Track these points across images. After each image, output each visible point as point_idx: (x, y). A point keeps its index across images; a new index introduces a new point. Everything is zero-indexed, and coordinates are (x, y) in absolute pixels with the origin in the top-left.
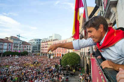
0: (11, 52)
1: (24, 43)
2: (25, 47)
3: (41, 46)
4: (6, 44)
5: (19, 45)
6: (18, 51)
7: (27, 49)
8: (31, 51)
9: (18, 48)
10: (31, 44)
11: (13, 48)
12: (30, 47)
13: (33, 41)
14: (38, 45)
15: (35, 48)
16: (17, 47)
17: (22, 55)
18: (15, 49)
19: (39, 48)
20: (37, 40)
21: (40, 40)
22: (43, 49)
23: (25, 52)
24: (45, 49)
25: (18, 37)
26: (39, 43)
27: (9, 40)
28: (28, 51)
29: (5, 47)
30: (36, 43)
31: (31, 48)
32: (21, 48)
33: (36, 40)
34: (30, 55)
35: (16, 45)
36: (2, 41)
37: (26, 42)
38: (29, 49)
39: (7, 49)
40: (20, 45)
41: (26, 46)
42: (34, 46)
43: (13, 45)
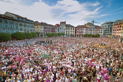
0: (88, 34)
1: (97, 27)
3: (113, 29)
4: (85, 29)
5: (93, 29)
6: (92, 34)
7: (99, 32)
8: (102, 34)
9: (93, 32)
10: (102, 28)
11: (89, 31)
12: (101, 30)
13: (105, 25)
14: (110, 28)
15: (106, 31)
16: (92, 30)
17: (95, 37)
18: (90, 32)
19: (110, 31)
20: (109, 24)
21: (112, 23)
22: (115, 31)
23: (97, 34)
24: (118, 31)
25: (93, 23)
26: (111, 26)
27: (88, 26)
28: (100, 34)
29: (85, 31)
30: (107, 26)
31: (103, 32)
32: (94, 32)
33: (107, 23)
34: (101, 37)
36: (82, 27)
37: (98, 26)
38: (100, 32)
39: (86, 32)
41: (99, 29)
42: (106, 29)
43: (89, 29)
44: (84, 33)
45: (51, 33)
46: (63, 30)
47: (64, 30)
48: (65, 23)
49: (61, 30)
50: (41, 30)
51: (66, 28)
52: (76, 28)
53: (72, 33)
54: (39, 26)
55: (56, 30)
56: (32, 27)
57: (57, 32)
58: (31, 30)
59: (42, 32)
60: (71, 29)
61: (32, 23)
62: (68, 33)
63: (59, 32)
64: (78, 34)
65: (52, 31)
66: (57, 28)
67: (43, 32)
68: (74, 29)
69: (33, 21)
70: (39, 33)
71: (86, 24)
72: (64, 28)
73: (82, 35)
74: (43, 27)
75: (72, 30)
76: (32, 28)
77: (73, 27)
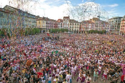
0: (93, 30)
1: (103, 23)
2: (104, 26)
3: (121, 25)
4: (90, 24)
6: (98, 30)
8: (109, 30)
9: (98, 28)
10: (109, 23)
12: (108, 26)
13: (112, 20)
14: (117, 24)
17: (101, 33)
18: (96, 28)
19: (118, 27)
20: (117, 19)
21: (120, 18)
23: (103, 31)
25: (98, 18)
26: (119, 21)
27: (92, 21)
28: (107, 30)
30: (115, 21)
32: (100, 28)
33: (115, 19)
35: (97, 25)
37: (105, 22)
38: (107, 28)
39: (91, 28)
40: (100, 24)
43: (95, 25)
44: (89, 30)
45: (53, 28)
46: (66, 26)
47: (68, 26)
48: (68, 18)
49: (64, 26)
50: (44, 25)
51: (70, 23)
52: (80, 23)
53: (77, 29)
54: (41, 21)
55: (59, 26)
56: (34, 22)
57: (60, 28)
58: (33, 26)
59: (44, 28)
60: (75, 25)
61: (34, 17)
62: (72, 29)
63: (62, 28)
64: (83, 29)
65: (54, 27)
66: (60, 23)
67: (46, 28)
68: (78, 25)
69: (35, 16)
70: (41, 29)
71: (91, 19)
72: (68, 23)
73: (87, 31)
74: (45, 22)
75: (77, 26)
76: (34, 24)
77: (77, 22)
